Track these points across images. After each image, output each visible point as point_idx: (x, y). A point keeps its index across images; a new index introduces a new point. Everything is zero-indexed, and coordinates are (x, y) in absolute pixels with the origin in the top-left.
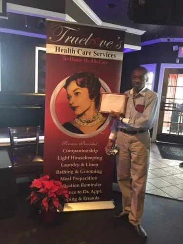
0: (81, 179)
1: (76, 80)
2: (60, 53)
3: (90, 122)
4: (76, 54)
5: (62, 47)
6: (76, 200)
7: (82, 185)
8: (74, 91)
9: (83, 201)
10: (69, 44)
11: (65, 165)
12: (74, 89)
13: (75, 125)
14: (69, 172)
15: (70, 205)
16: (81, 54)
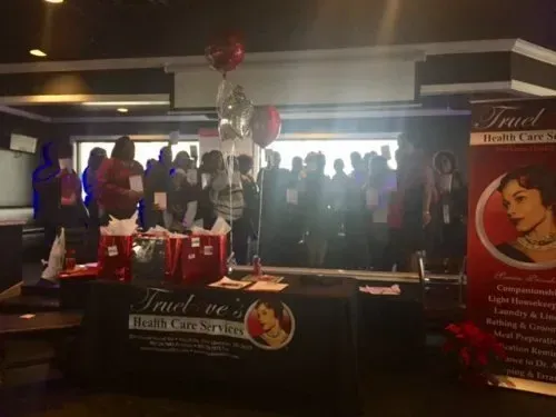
0: (531, 339)
1: (518, 178)
2: (492, 142)
3: (545, 243)
4: (517, 141)
5: (493, 134)
6: (522, 374)
7: (534, 351)
8: (515, 195)
9: (535, 379)
10: (505, 128)
11: (502, 312)
12: (514, 192)
13: (516, 247)
14: (509, 324)
15: (511, 379)
16: (525, 140)
